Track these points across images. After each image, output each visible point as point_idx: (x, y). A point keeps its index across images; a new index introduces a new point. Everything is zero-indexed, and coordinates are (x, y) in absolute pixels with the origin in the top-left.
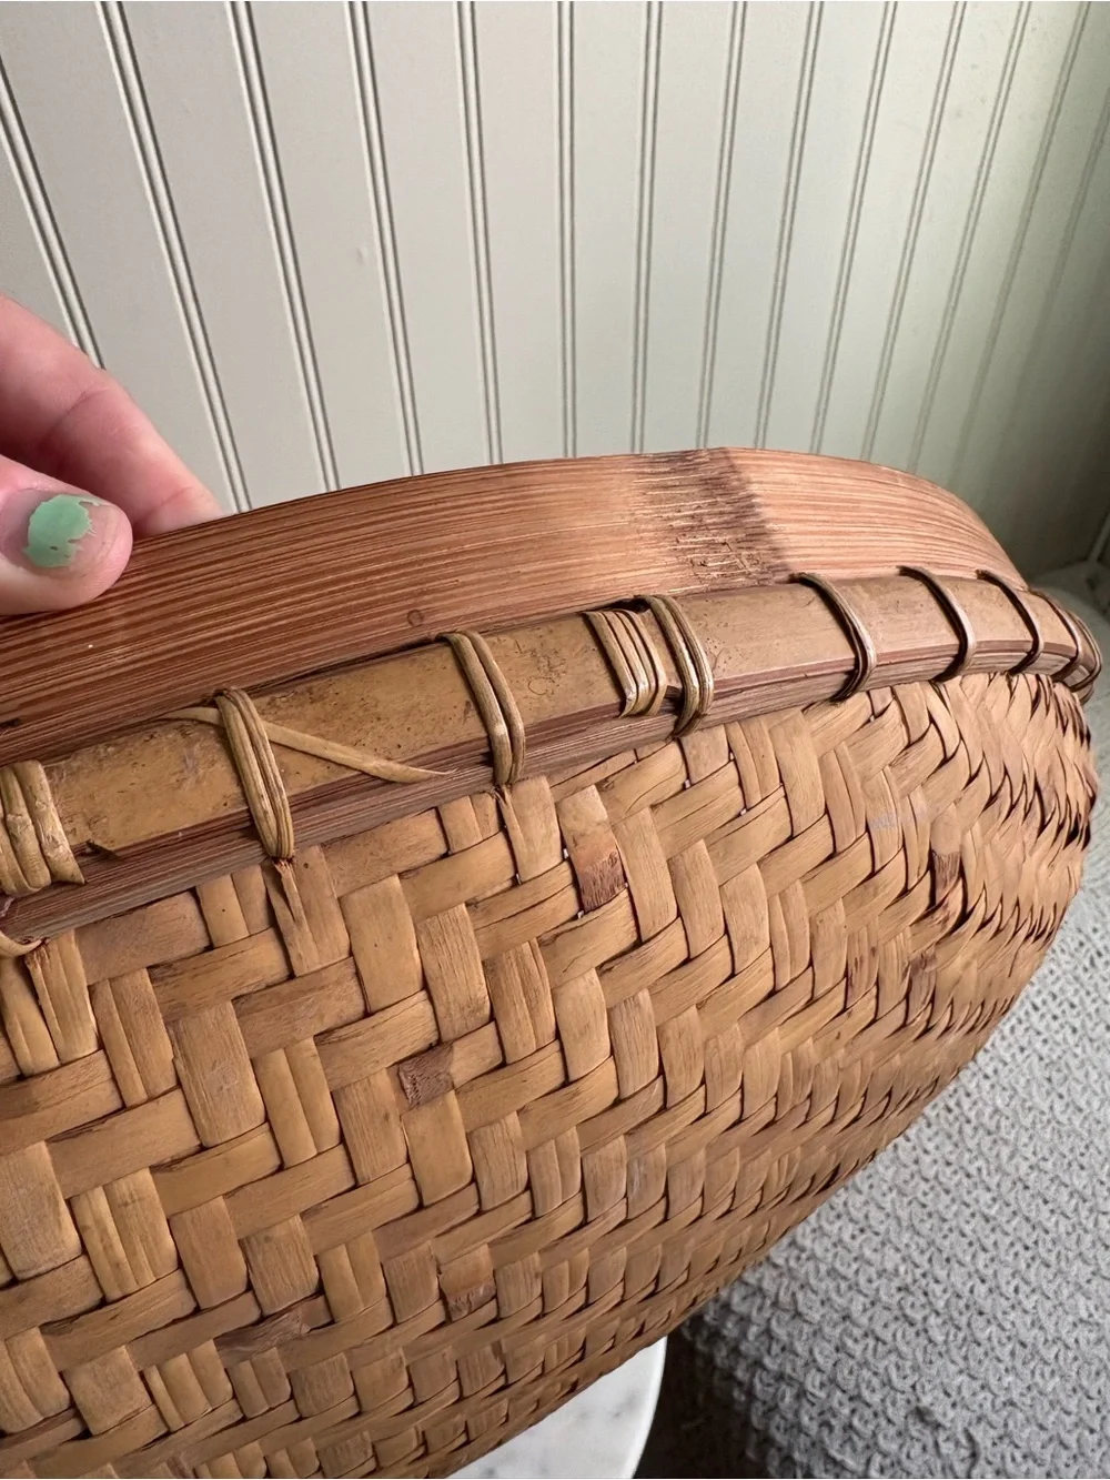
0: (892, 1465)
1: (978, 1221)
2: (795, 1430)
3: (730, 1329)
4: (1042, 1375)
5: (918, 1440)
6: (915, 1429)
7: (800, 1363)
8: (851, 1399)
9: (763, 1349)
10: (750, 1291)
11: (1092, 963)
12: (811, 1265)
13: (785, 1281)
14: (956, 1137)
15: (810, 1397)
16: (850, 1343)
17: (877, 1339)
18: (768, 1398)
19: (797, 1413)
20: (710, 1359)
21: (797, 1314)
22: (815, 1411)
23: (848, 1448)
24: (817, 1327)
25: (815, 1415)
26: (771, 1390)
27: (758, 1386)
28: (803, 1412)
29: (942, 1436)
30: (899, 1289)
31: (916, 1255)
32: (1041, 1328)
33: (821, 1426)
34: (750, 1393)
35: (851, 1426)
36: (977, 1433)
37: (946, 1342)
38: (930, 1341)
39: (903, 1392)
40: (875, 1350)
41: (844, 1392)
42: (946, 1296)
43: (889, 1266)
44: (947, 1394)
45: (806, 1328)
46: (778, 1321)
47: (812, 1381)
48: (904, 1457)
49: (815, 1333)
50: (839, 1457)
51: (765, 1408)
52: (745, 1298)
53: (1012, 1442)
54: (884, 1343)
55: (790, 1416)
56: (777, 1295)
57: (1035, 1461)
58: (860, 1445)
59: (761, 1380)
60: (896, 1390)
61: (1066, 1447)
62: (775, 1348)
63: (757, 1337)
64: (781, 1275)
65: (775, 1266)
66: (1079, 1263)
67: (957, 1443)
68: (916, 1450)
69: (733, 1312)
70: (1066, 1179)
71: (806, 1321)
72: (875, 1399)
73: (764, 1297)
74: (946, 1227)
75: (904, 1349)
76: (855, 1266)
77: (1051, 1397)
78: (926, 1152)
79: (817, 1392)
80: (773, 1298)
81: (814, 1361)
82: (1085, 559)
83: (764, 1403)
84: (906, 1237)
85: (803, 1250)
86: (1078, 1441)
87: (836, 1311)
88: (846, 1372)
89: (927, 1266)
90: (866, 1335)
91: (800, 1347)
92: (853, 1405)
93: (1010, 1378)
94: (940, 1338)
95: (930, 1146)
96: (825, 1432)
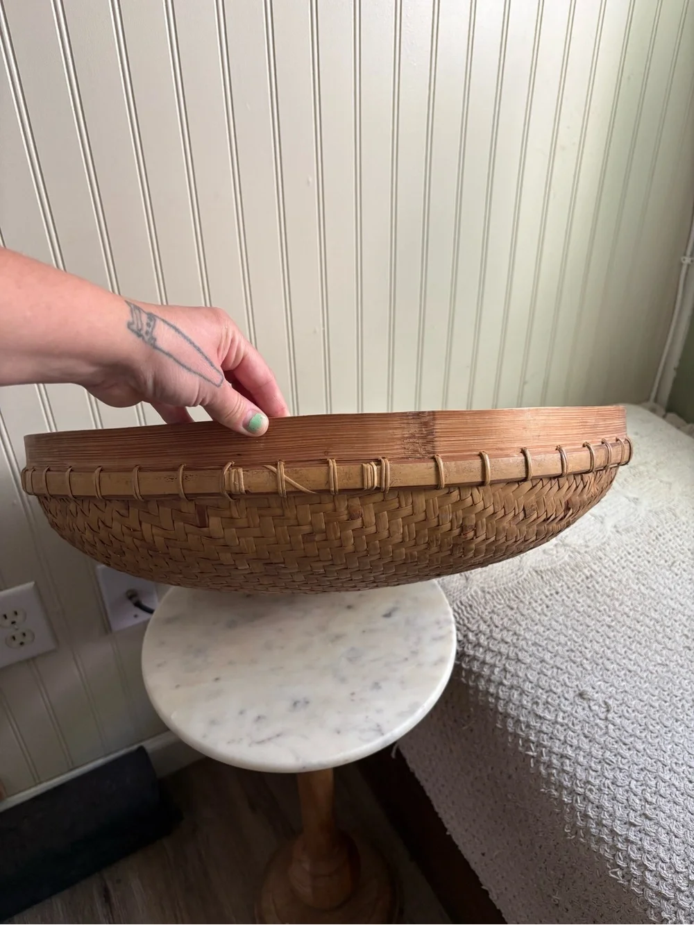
0: (568, 716)
1: (605, 628)
2: (520, 708)
3: (486, 671)
4: (640, 683)
5: (581, 705)
6: (578, 700)
7: (521, 680)
8: (547, 692)
9: (503, 677)
10: (495, 654)
11: (657, 538)
12: (524, 642)
13: (512, 648)
14: (593, 597)
15: (526, 693)
16: (545, 670)
17: (558, 668)
18: (506, 697)
19: (520, 701)
20: (477, 688)
21: (519, 660)
22: (529, 699)
23: (546, 711)
24: (528, 665)
25: (529, 700)
26: (507, 694)
27: (501, 693)
28: (523, 700)
29: (592, 703)
30: (568, 651)
31: (576, 639)
32: (639, 666)
33: (532, 704)
34: (498, 698)
35: (547, 702)
36: (610, 702)
37: (592, 670)
38: (584, 669)
39: (572, 688)
40: (557, 672)
41: (543, 689)
42: (591, 654)
43: (563, 642)
44: (593, 688)
45: (523, 666)
46: (509, 664)
47: (527, 686)
48: (574, 712)
49: (527, 668)
50: (542, 715)
51: (505, 702)
52: (492, 658)
53: (627, 705)
54: (561, 670)
55: (517, 703)
56: (508, 654)
57: (638, 712)
58: (552, 709)
59: (502, 691)
60: (568, 687)
61: (653, 707)
62: (508, 676)
63: (499, 672)
64: (509, 646)
65: (506, 643)
66: (656, 644)
67: (600, 706)
68: (580, 709)
69: (487, 664)
70: (648, 614)
71: (523, 663)
72: (559, 691)
73: (501, 656)
74: (589, 629)
75: (571, 671)
76: (546, 642)
77: (645, 690)
78: (578, 602)
79: (530, 691)
80: (506, 656)
81: (528, 678)
82: (648, 400)
83: (504, 700)
84: (570, 632)
85: (520, 635)
86: (659, 705)
87: (537, 659)
88: (544, 682)
89: (581, 643)
90: (552, 667)
91: (520, 674)
92: (548, 694)
93: (624, 683)
94: (589, 668)
95: (581, 601)
96: (535, 706)
